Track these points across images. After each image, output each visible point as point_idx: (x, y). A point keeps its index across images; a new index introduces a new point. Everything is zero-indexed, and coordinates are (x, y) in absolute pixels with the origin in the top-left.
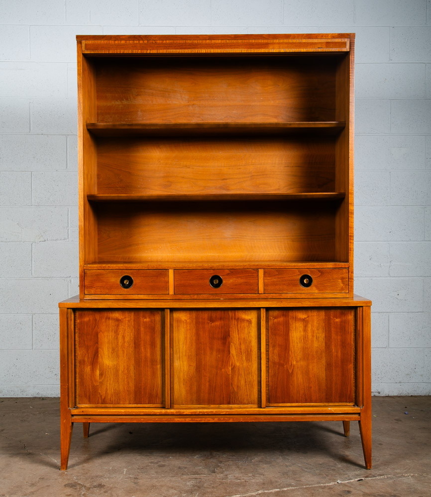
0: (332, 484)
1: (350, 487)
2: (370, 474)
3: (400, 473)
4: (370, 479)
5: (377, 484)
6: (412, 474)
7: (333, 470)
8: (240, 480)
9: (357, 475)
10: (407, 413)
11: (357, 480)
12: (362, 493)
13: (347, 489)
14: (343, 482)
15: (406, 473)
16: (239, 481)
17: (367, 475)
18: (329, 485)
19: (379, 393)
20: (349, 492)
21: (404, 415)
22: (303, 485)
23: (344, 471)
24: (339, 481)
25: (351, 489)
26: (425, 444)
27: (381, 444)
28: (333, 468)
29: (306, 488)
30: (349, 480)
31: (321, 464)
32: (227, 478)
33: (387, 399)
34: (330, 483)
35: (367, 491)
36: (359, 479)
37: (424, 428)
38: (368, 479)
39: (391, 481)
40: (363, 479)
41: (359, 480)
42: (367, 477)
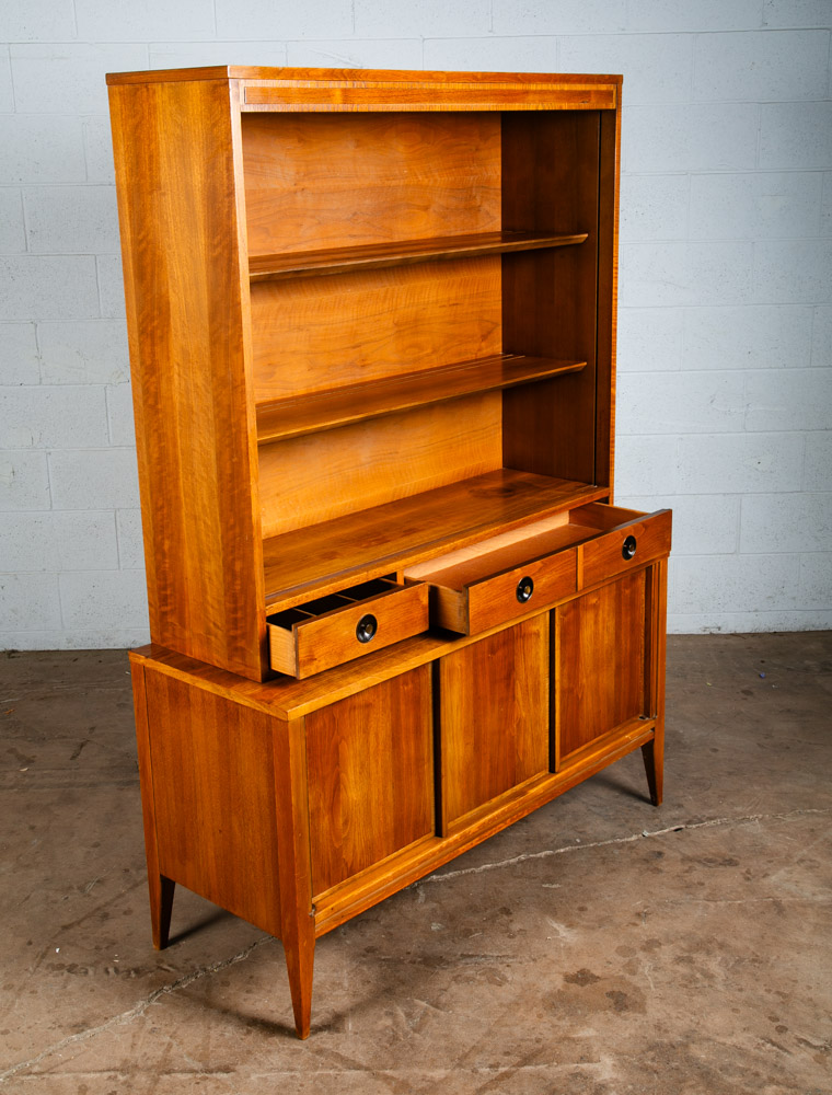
0: (634, 838)
1: (663, 844)
2: (695, 817)
3: (741, 814)
4: (694, 826)
5: (704, 837)
6: (760, 816)
7: (636, 808)
9: (675, 819)
10: (763, 675)
11: (673, 828)
12: (680, 857)
13: (656, 848)
14: (651, 835)
15: (751, 812)
17: (690, 818)
18: (629, 840)
19: (719, 628)
20: (660, 854)
21: (759, 680)
22: (588, 841)
24: (646, 834)
25: (665, 848)
26: (788, 748)
27: (715, 750)
29: (593, 848)
30: (661, 829)
33: (732, 641)
34: (631, 836)
35: (689, 852)
36: (677, 827)
37: (789, 711)
38: (690, 827)
39: (726, 831)
40: (683, 826)
41: (676, 830)
42: (689, 822)
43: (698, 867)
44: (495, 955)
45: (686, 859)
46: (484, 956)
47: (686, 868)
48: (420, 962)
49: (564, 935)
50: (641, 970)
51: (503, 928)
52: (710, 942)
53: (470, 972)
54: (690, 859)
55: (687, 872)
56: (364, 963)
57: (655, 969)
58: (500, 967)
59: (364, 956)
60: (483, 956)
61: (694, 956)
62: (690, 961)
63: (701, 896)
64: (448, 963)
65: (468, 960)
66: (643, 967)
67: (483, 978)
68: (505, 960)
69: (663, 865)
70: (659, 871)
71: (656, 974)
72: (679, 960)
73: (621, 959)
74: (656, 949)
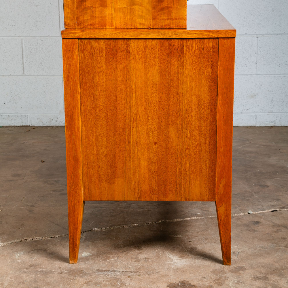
0: (242, 214)
1: (261, 218)
4: (285, 210)
7: (247, 200)
8: (143, 209)
9: (273, 206)
11: (270, 210)
12: (271, 224)
13: (256, 219)
14: (254, 213)
16: (141, 210)
17: (283, 205)
18: (238, 215)
20: (258, 223)
22: (209, 215)
23: (259, 202)
24: (250, 212)
25: (261, 220)
28: (248, 198)
29: (212, 218)
30: (262, 210)
31: (236, 194)
32: (130, 207)
34: (240, 213)
36: (273, 210)
38: (283, 210)
40: (278, 210)
41: (273, 211)
42: (283, 208)
43: (283, 229)
44: (122, 270)
45: (275, 225)
46: (114, 271)
47: (275, 230)
48: (66, 273)
49: (176, 261)
50: (227, 283)
51: (133, 256)
52: (283, 269)
53: (99, 280)
54: (279, 226)
55: (275, 232)
56: (25, 273)
57: (238, 283)
58: (123, 278)
59: (27, 269)
60: (112, 271)
61: (270, 277)
62: (265, 279)
63: (282, 245)
64: (85, 274)
65: (101, 273)
66: (229, 281)
67: (108, 283)
68: (127, 273)
69: (259, 228)
70: (254, 231)
71: (238, 286)
72: (257, 278)
73: (214, 277)
74: (242, 272)
